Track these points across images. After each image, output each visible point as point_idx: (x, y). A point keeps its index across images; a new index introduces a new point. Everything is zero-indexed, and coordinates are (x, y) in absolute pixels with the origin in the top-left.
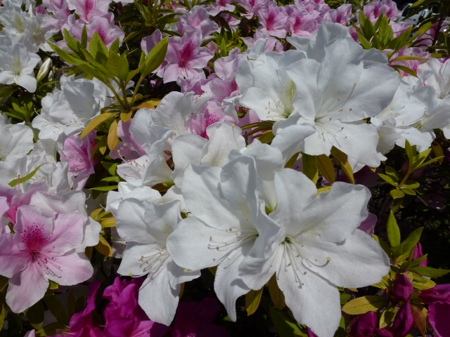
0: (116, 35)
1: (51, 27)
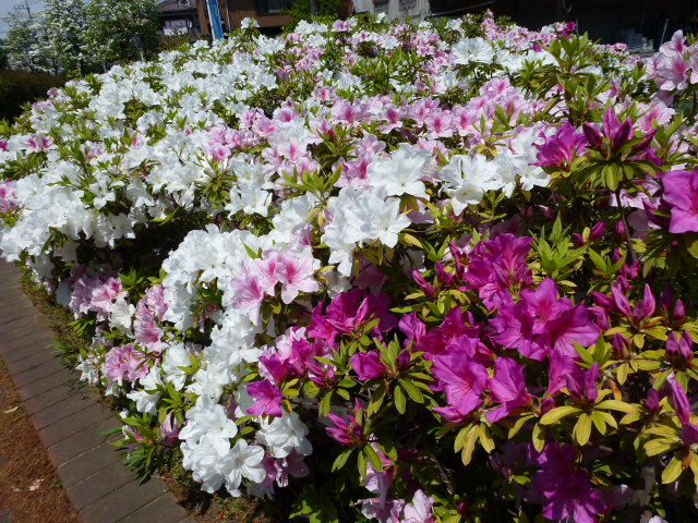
0: (315, 166)
1: (269, 171)
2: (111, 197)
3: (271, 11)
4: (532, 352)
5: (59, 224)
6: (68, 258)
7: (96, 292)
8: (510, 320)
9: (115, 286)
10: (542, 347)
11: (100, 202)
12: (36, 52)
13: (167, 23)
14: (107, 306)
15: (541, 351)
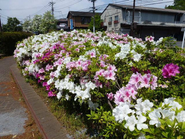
2: (29, 50)
3: (85, 23)
5: (23, 52)
6: (24, 57)
7: (26, 61)
9: (28, 61)
11: (28, 51)
12: (29, 28)
13: (61, 24)
14: (27, 63)
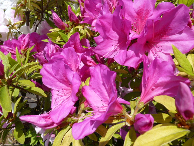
4: (127, 60)
8: (108, 32)
10: (137, 55)
15: (136, 59)
